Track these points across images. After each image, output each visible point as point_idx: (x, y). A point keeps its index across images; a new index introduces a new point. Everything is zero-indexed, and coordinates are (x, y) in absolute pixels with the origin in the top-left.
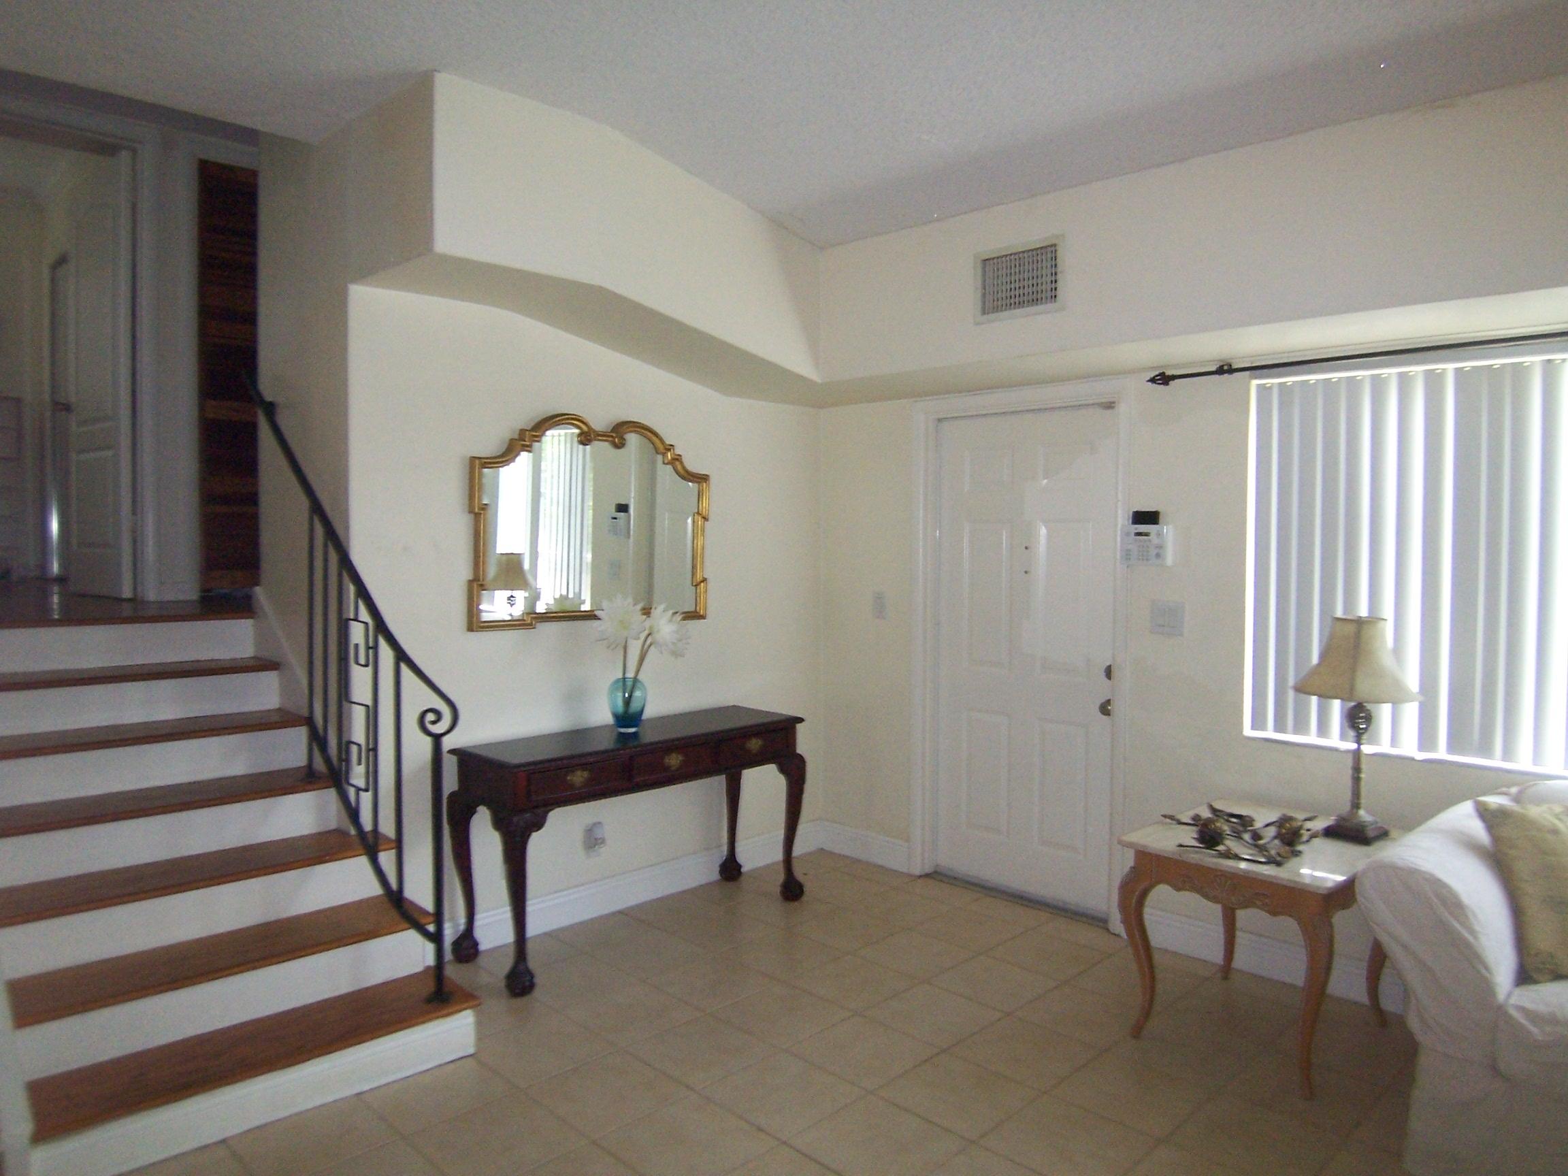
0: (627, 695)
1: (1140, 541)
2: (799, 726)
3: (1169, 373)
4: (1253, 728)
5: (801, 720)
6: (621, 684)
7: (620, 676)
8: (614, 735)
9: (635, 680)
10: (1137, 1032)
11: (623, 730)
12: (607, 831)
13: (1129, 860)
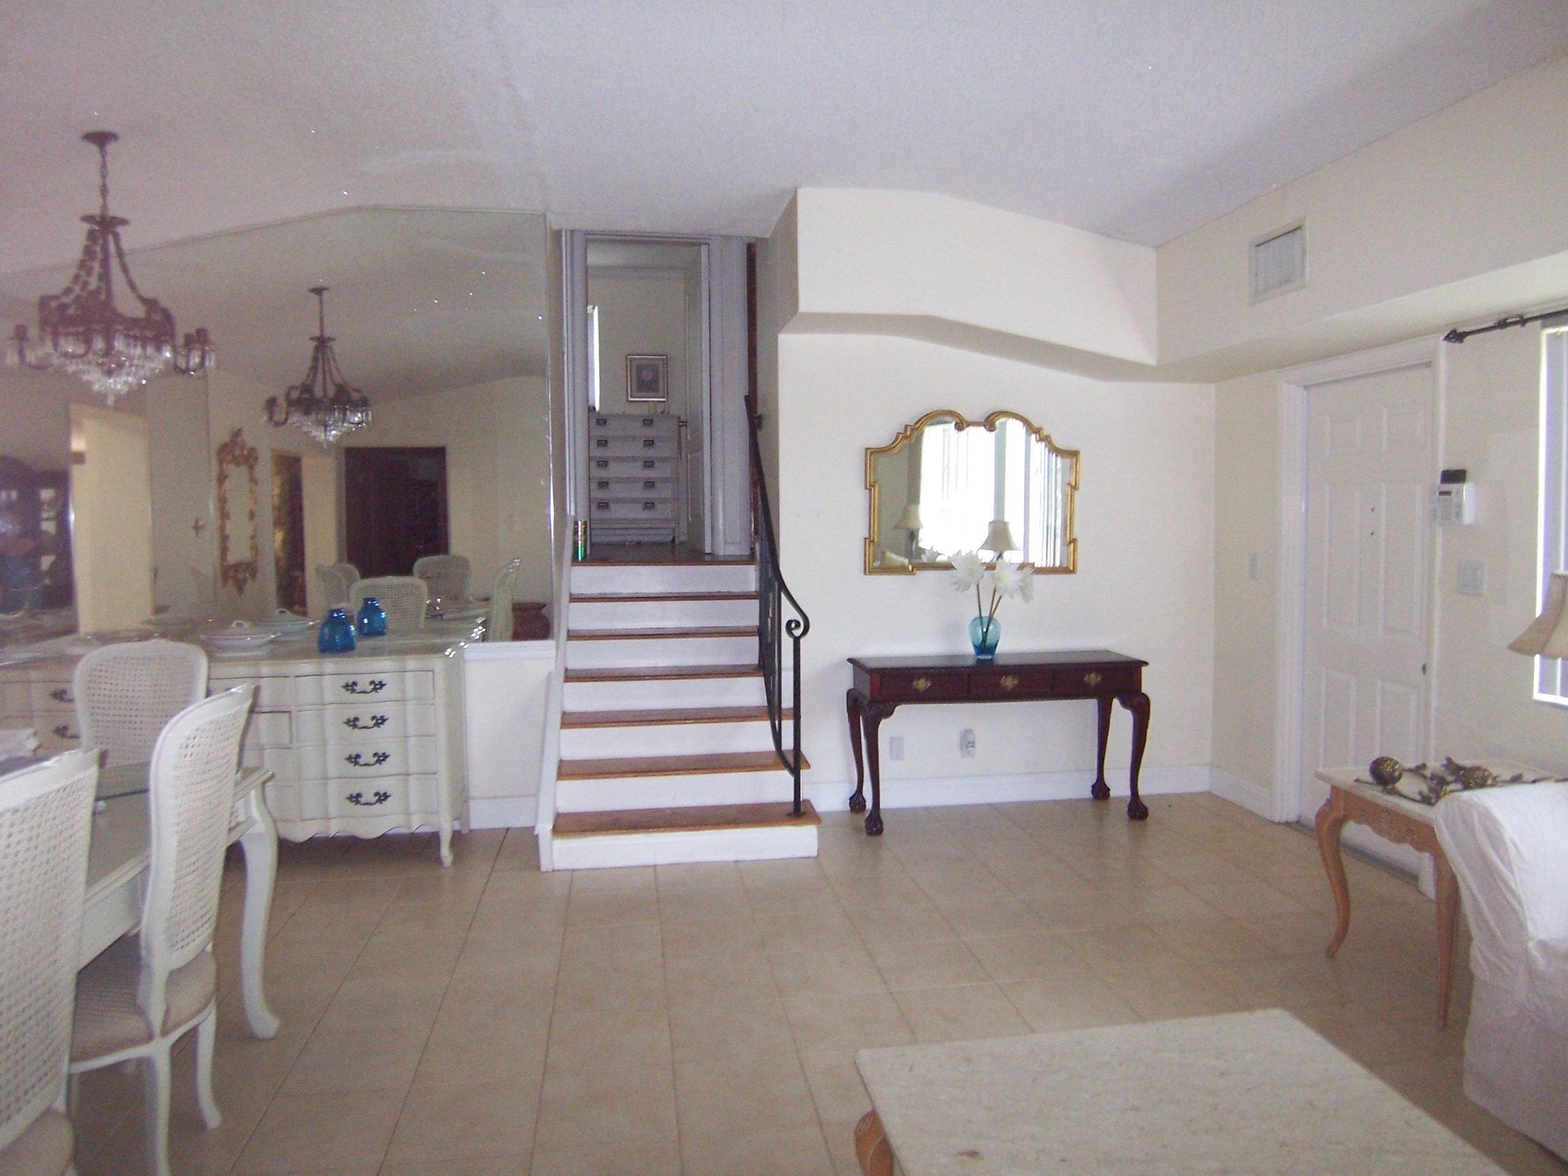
0: (985, 630)
1: (1443, 500)
2: (1144, 669)
3: (1460, 330)
4: (1542, 690)
5: (1146, 664)
6: (979, 620)
7: (978, 615)
8: (975, 660)
9: (990, 618)
10: (1331, 954)
11: (980, 657)
12: (979, 736)
13: (1325, 792)
